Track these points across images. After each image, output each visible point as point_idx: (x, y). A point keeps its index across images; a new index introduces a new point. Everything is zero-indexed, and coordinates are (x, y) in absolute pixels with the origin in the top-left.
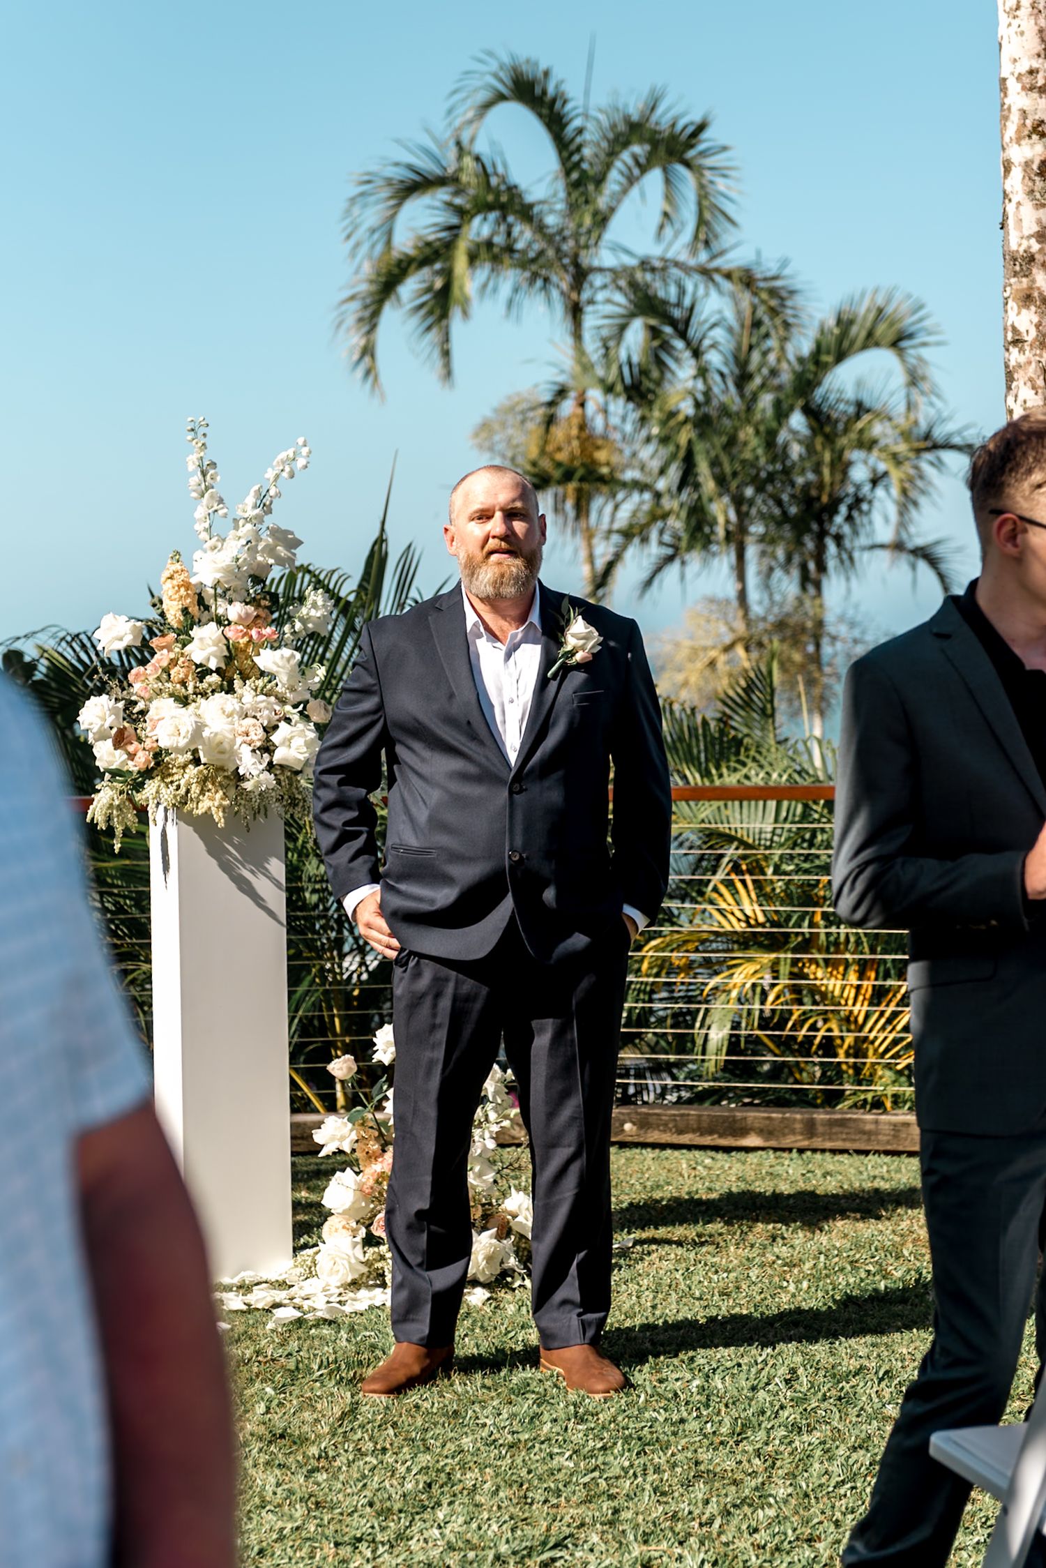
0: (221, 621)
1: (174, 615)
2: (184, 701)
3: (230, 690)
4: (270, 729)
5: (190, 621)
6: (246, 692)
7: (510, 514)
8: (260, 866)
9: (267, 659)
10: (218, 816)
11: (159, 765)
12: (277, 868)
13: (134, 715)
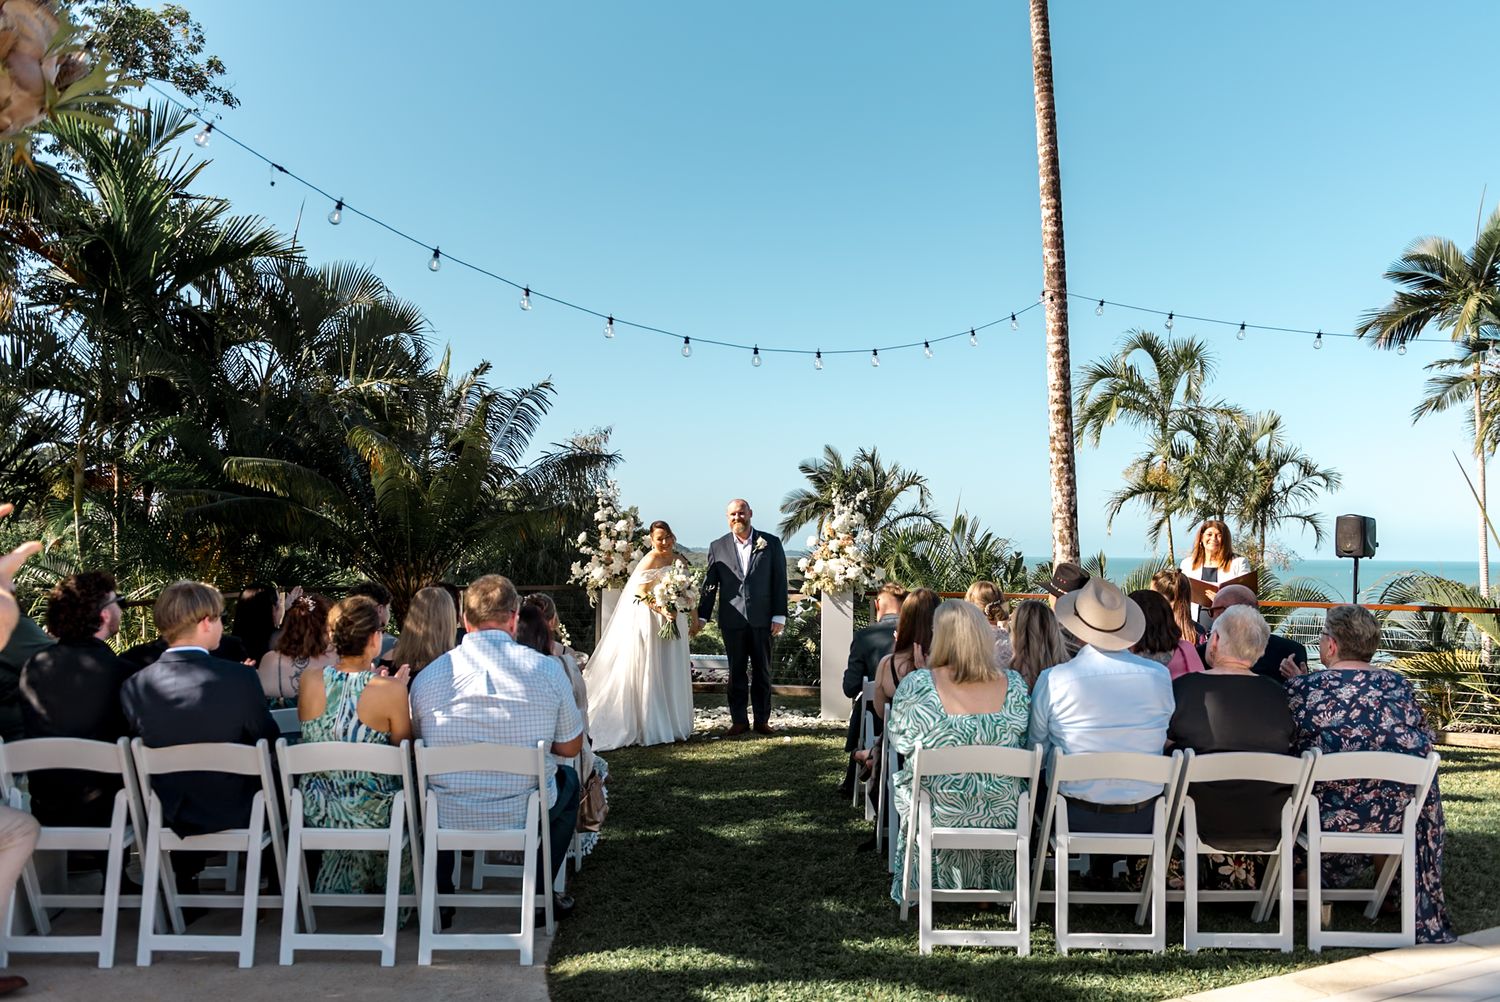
0: (839, 539)
1: (827, 538)
2: (824, 559)
3: (839, 557)
4: (846, 569)
5: (830, 538)
6: (842, 557)
7: (740, 513)
8: (844, 603)
9: (848, 550)
10: (831, 592)
11: (818, 578)
12: (851, 605)
13: (812, 563)
